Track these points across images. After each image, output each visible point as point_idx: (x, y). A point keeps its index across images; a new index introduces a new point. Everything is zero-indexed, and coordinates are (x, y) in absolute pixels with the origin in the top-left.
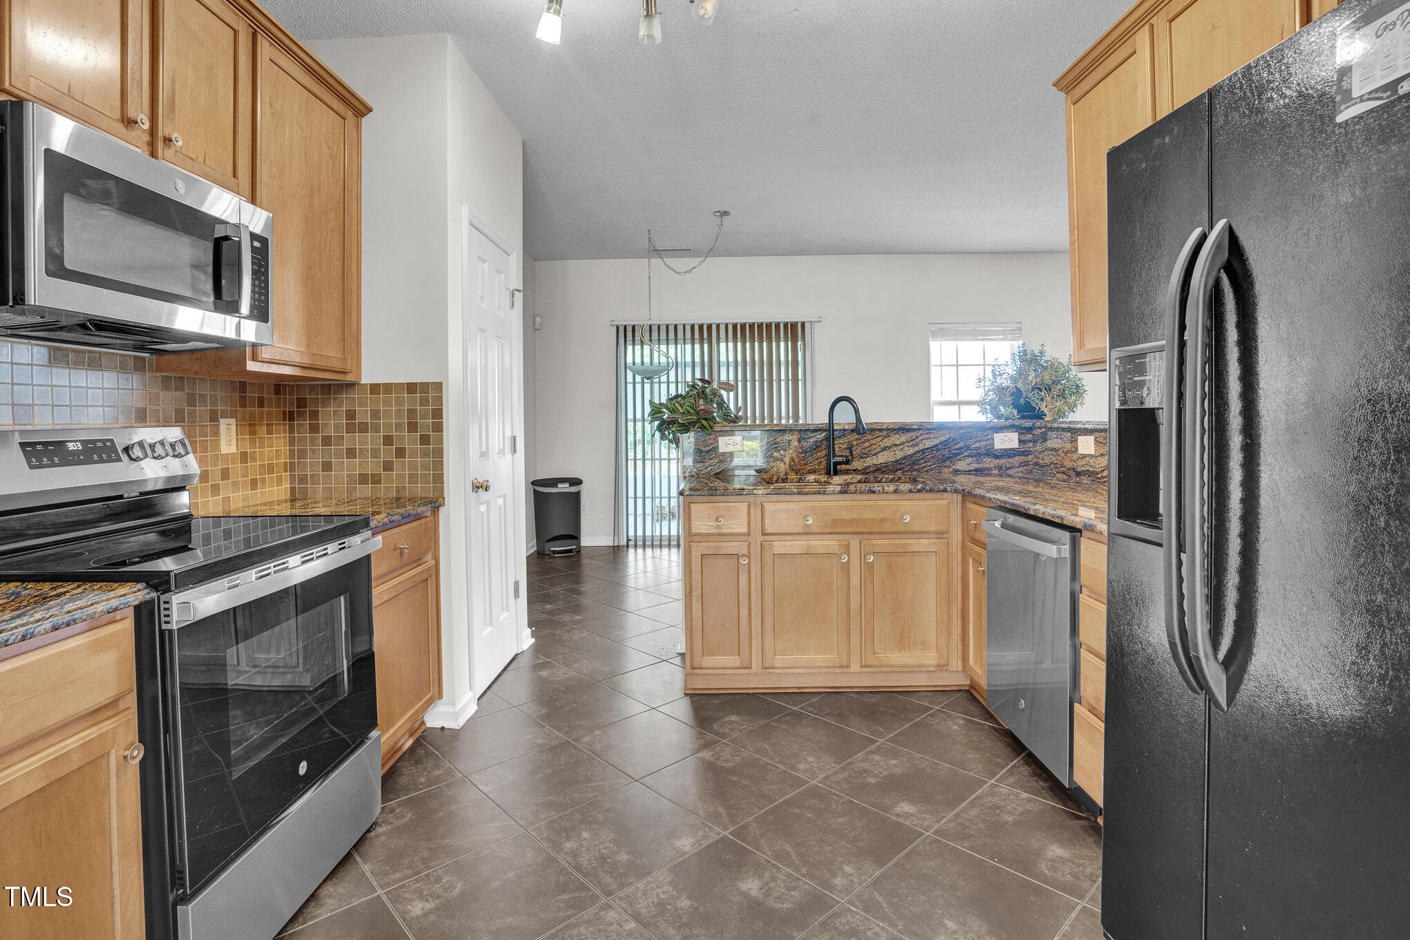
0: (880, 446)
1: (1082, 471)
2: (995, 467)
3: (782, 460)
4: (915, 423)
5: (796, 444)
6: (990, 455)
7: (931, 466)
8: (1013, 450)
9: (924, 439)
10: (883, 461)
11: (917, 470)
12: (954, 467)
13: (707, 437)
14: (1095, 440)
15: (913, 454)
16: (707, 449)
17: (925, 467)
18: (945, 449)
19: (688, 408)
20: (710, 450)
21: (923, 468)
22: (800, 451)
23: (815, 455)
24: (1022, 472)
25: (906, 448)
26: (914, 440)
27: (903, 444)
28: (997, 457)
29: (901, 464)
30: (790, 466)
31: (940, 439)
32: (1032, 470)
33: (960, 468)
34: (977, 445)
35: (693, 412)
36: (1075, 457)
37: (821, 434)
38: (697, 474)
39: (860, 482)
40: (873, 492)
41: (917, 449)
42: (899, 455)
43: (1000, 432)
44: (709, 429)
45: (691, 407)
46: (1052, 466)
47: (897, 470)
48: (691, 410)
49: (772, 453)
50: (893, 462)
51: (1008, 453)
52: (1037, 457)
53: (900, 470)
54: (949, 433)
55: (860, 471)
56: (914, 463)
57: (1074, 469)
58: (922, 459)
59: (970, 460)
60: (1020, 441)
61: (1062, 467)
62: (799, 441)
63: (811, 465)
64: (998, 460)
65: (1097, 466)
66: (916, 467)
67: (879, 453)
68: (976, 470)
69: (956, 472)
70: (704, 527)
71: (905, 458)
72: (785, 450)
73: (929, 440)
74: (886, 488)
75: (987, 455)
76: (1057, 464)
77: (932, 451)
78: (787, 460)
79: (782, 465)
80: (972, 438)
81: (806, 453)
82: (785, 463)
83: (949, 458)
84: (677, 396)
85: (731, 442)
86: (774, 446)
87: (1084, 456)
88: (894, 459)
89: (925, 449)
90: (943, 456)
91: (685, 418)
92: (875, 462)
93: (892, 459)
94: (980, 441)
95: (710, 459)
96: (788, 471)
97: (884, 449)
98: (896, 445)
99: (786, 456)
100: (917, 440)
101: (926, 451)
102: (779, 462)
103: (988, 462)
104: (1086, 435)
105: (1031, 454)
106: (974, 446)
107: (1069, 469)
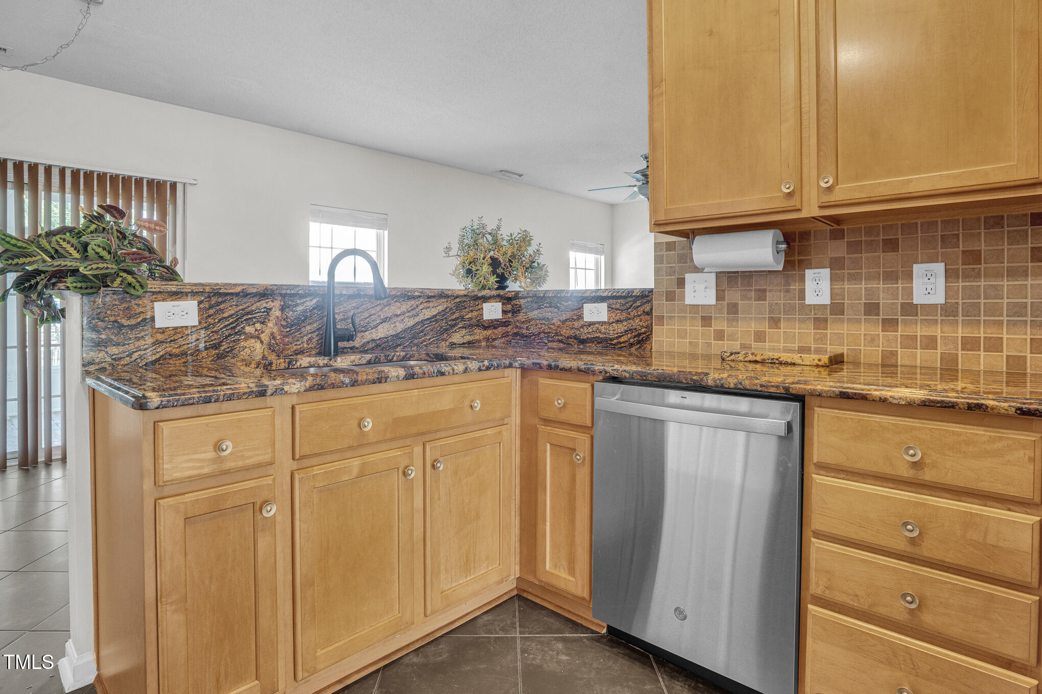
0: (380, 316)
1: (588, 338)
2: (485, 338)
3: (259, 338)
4: (414, 290)
5: (278, 313)
6: (479, 326)
7: (429, 339)
8: (497, 320)
9: (424, 308)
10: (382, 336)
11: (417, 345)
12: (450, 340)
13: (133, 302)
14: (609, 307)
15: (413, 326)
16: (133, 322)
17: (424, 341)
18: (443, 320)
19: (99, 250)
20: (139, 323)
21: (422, 343)
22: (284, 323)
23: (303, 329)
24: (503, 343)
25: (407, 319)
26: (414, 309)
27: (403, 313)
28: (485, 328)
29: (400, 338)
30: (270, 346)
31: (438, 308)
32: (511, 341)
33: (455, 341)
34: (470, 315)
35: (107, 256)
36: (577, 324)
37: (311, 300)
38: (112, 365)
39: (369, 363)
40: (443, 374)
41: (417, 319)
42: (400, 327)
43: (488, 302)
44: (138, 287)
45: (104, 249)
46: (542, 335)
47: (397, 346)
48: (104, 254)
49: (243, 328)
50: (393, 336)
51: (493, 325)
52: (517, 327)
53: (400, 345)
54: (447, 301)
55: (357, 348)
56: (414, 337)
57: (575, 337)
58: (421, 332)
59: (464, 332)
60: (504, 312)
61: (558, 336)
62: (282, 309)
63: (298, 343)
64: (486, 332)
65: (611, 332)
66: (416, 341)
67: (378, 325)
68: (469, 343)
69: (453, 346)
70: (191, 465)
71: (404, 331)
72: (263, 323)
73: (428, 310)
74: (456, 368)
75: (477, 326)
76: (549, 333)
77: (431, 322)
78: (265, 337)
79: (258, 345)
80: (465, 308)
81: (292, 326)
82: (262, 342)
83: (446, 330)
84: (63, 230)
85: (176, 310)
86: (245, 318)
87: (591, 324)
88: (394, 333)
89: (425, 320)
90: (441, 327)
91: (94, 266)
92: (374, 337)
93: (392, 333)
94: (472, 311)
95: (138, 339)
96: (266, 353)
97: (384, 321)
98: (397, 316)
99: (262, 332)
100: (417, 310)
101: (426, 322)
102: (253, 341)
103: (479, 334)
104: (594, 303)
105: (510, 325)
106: (467, 317)
107: (568, 338)
